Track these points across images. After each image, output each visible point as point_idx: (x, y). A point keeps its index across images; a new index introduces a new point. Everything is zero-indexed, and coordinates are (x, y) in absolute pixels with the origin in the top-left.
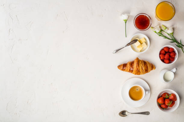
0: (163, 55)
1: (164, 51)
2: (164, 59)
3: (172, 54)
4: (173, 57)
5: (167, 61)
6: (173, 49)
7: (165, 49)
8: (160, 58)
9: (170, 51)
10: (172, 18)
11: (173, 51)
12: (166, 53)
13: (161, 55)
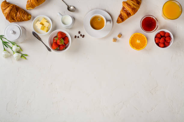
0: (158, 39)
1: (159, 35)
2: (160, 42)
3: (167, 39)
4: (169, 41)
5: (162, 45)
6: (169, 34)
7: (161, 33)
8: (155, 41)
9: (166, 35)
10: (179, 17)
11: (169, 36)
12: (162, 37)
13: (156, 39)
